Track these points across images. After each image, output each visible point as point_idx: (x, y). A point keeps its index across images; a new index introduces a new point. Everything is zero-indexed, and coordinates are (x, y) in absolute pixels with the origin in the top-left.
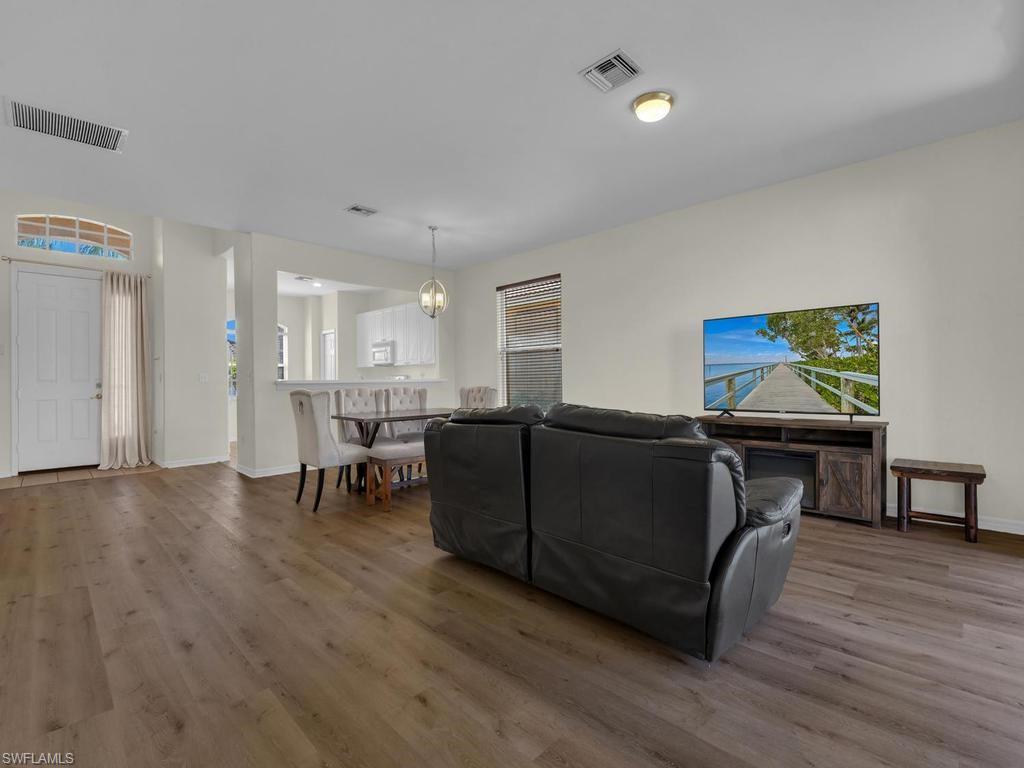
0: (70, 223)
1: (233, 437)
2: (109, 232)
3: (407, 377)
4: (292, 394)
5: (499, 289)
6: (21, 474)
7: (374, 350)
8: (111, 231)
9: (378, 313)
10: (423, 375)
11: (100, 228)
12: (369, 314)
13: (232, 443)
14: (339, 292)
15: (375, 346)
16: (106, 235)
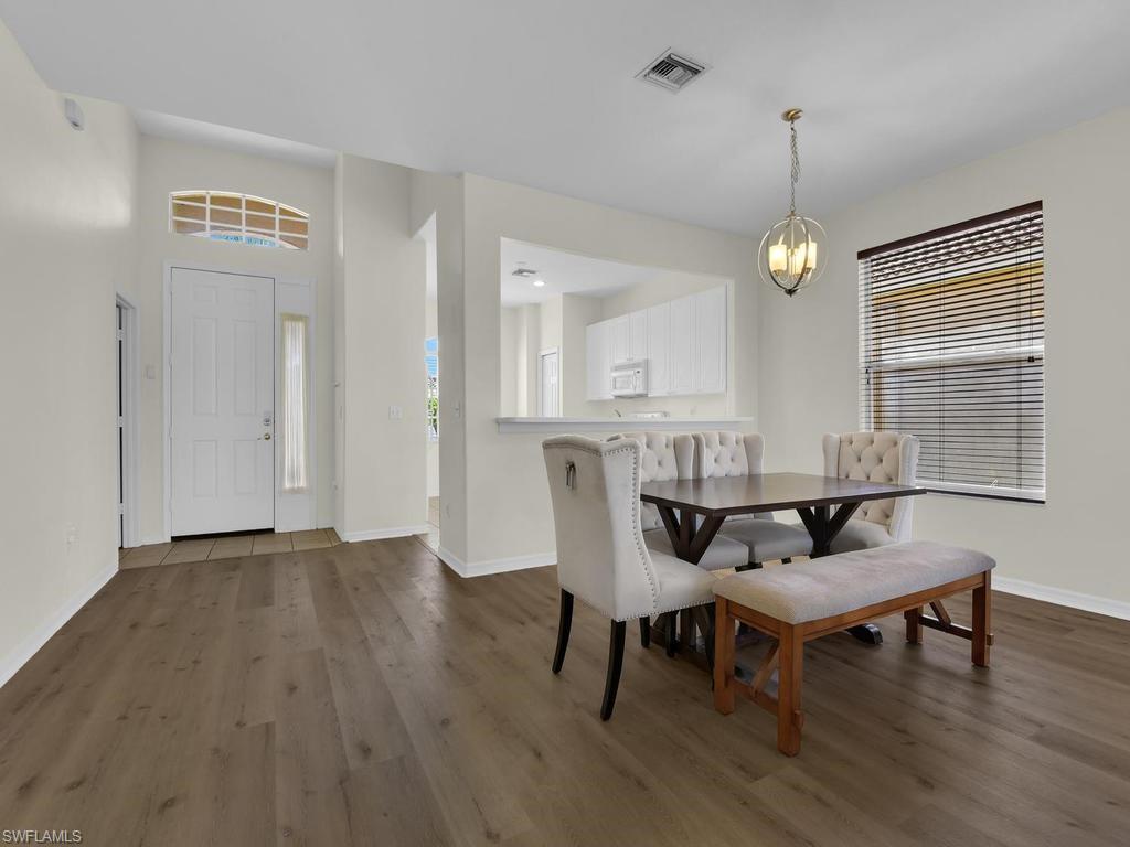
0: (235, 202)
1: (433, 489)
2: (281, 214)
3: (665, 414)
4: (547, 446)
5: (862, 255)
6: (174, 539)
7: (614, 374)
8: (283, 212)
9: (620, 320)
10: (692, 412)
11: (271, 209)
12: (607, 325)
13: (431, 499)
14: (565, 294)
15: (618, 368)
16: (277, 216)
